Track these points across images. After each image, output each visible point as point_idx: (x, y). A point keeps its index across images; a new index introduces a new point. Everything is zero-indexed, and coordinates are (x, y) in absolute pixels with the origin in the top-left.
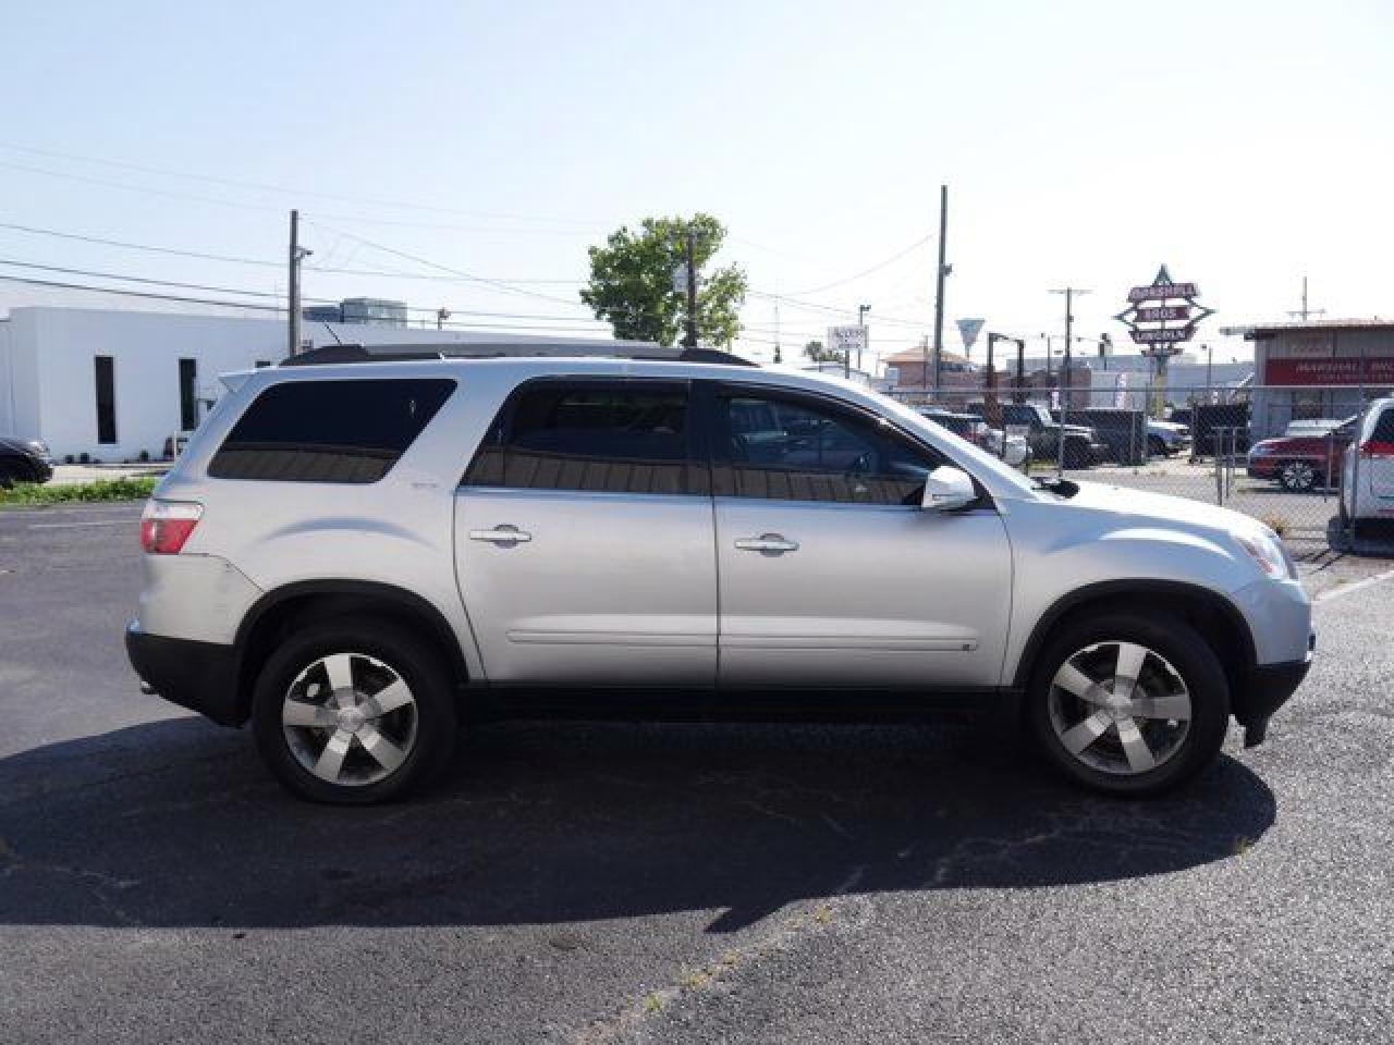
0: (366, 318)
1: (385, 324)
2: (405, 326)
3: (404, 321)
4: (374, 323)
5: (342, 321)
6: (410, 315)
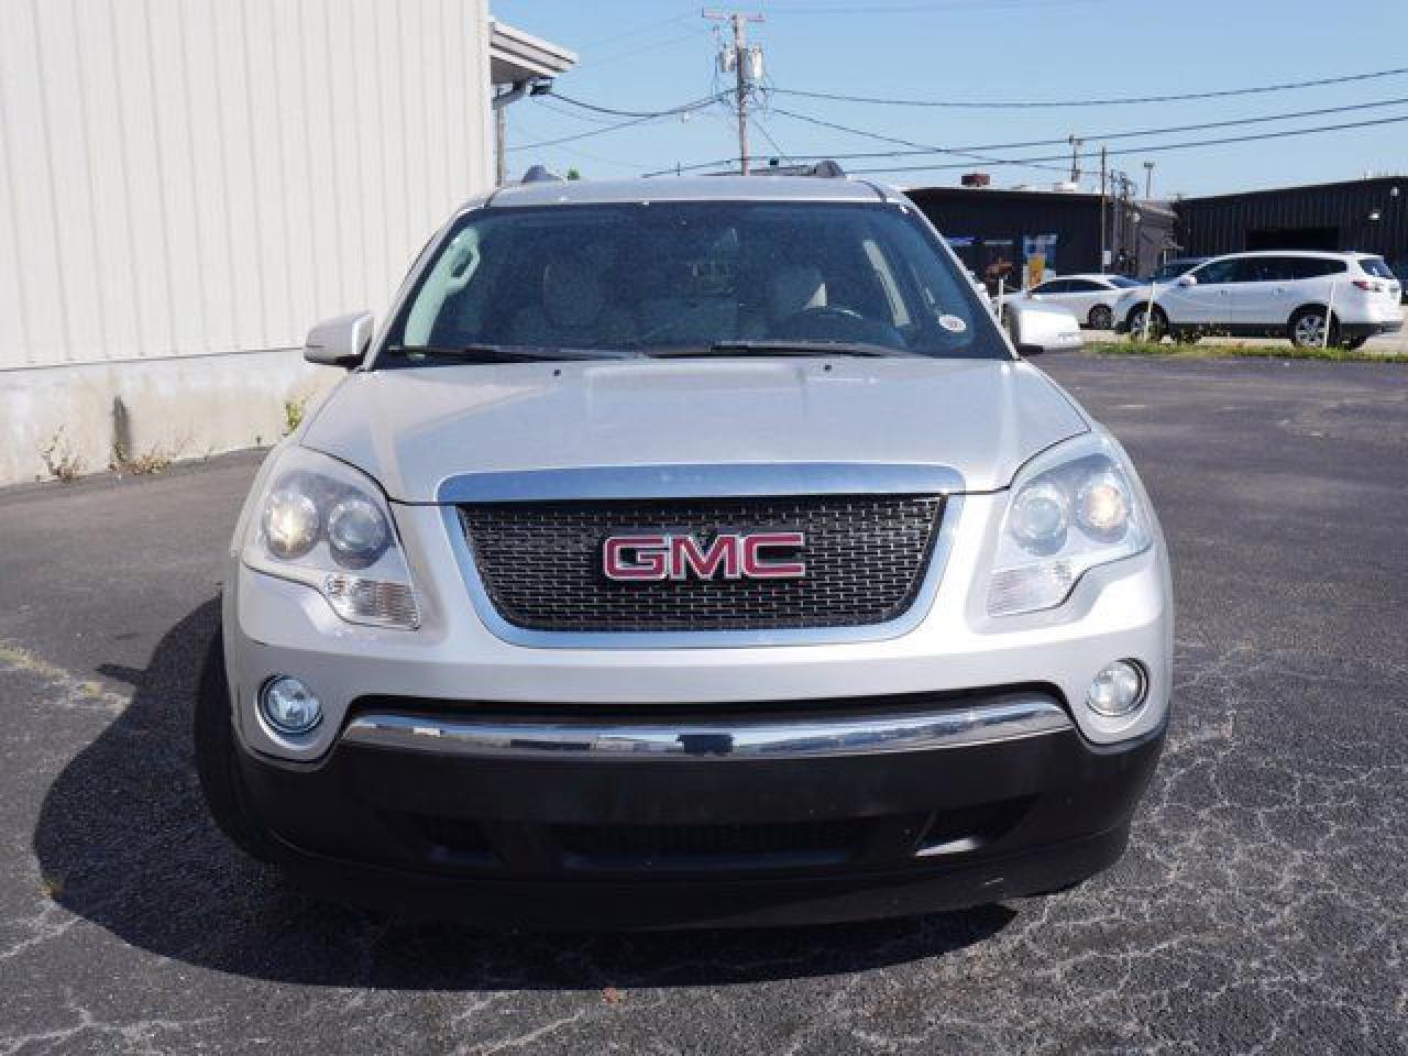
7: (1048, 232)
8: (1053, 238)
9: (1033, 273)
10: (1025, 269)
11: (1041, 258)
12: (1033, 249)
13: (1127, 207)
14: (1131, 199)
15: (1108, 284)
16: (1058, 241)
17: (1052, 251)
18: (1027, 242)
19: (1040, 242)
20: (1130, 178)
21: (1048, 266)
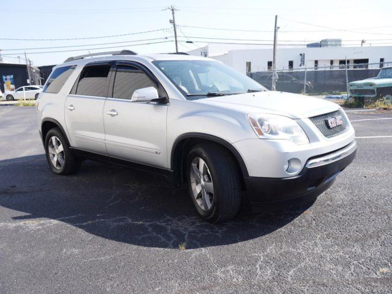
0: (327, 45)
1: (334, 47)
2: (340, 46)
3: (340, 45)
4: (330, 46)
5: (320, 47)
6: (342, 43)
7: (10, 74)
8: (12, 76)
9: (7, 86)
10: (5, 85)
11: (10, 82)
12: (6, 79)
13: (31, 68)
14: (32, 66)
15: (39, 88)
16: (14, 77)
17: (12, 80)
18: (4, 77)
19: (8, 77)
20: (31, 60)
21: (12, 84)
